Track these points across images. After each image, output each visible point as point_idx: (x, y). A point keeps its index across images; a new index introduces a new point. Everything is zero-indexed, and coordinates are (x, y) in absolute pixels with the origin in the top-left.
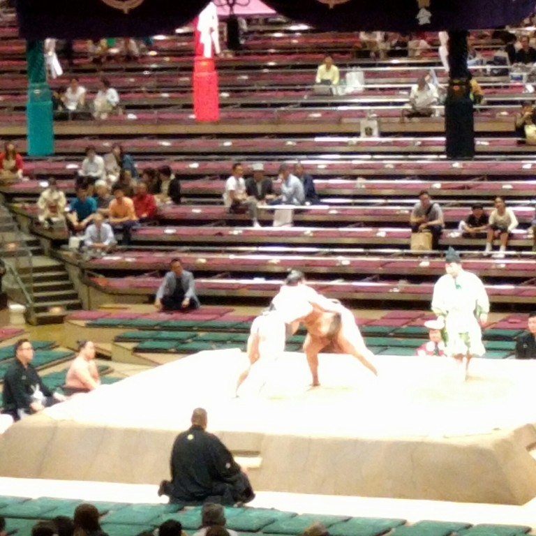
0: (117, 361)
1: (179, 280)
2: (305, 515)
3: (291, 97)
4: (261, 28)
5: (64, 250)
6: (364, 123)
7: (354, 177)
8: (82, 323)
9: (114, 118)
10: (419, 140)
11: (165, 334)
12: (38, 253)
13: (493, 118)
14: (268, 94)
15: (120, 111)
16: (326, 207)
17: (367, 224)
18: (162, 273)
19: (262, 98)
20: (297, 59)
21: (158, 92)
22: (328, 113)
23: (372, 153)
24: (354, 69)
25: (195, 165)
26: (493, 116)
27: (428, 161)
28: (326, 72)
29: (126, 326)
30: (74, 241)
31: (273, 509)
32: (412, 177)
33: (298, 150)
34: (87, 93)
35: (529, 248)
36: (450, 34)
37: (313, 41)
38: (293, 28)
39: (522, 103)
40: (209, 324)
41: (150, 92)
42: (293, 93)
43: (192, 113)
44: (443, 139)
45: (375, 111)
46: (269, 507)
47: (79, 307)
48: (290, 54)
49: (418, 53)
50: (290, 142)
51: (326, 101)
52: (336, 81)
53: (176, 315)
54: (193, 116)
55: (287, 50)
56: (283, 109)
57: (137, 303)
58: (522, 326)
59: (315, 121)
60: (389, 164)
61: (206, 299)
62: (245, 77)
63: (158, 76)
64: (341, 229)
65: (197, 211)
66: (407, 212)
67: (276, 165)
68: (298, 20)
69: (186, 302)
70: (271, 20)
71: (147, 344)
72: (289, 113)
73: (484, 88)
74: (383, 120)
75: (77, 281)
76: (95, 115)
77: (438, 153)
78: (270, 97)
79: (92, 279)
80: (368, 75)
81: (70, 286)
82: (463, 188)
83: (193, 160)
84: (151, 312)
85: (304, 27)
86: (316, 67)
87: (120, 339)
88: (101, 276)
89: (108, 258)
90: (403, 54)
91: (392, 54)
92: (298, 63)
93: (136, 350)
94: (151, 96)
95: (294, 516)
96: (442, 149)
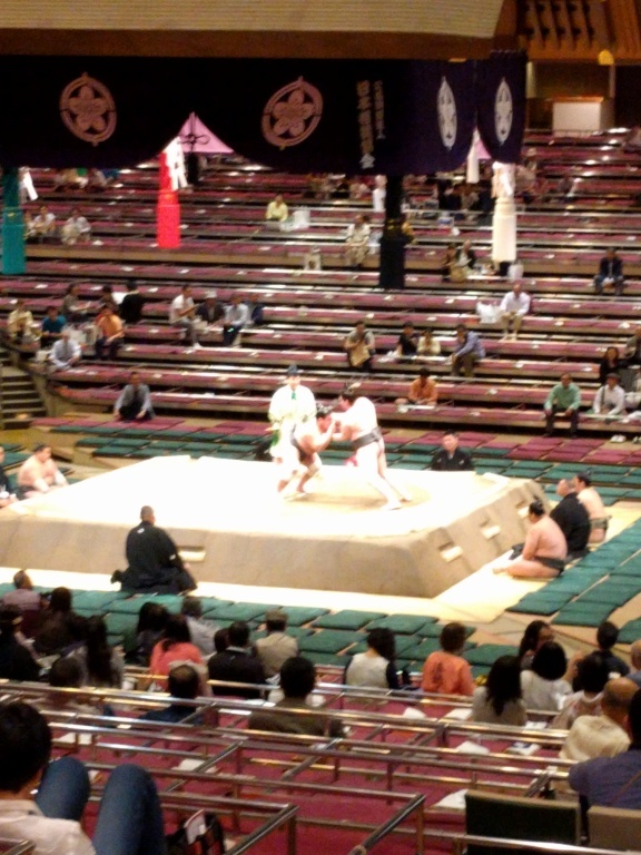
0: (79, 464)
1: (136, 393)
2: (240, 603)
3: (244, 231)
4: (219, 167)
5: (33, 362)
6: (308, 258)
7: (297, 306)
8: (48, 429)
9: (81, 243)
10: (356, 275)
11: (121, 441)
12: (7, 364)
13: (421, 257)
14: (222, 227)
15: (88, 238)
16: (272, 332)
17: (307, 348)
18: (121, 386)
19: (217, 230)
20: (250, 197)
21: (123, 222)
22: (276, 246)
23: (315, 285)
24: (302, 208)
25: (154, 290)
26: (421, 255)
27: (363, 293)
28: (275, 209)
29: (86, 433)
30: (41, 354)
31: (212, 598)
32: (349, 307)
33: (247, 280)
34: (56, 220)
35: (447, 374)
36: (389, 178)
37: (265, 181)
38: (248, 168)
39: (448, 244)
40: (161, 433)
41: (116, 221)
42: (244, 228)
43: (155, 242)
44: (377, 274)
45: (318, 247)
46: (210, 596)
47: (43, 414)
48: (244, 192)
49: (358, 196)
50: (241, 272)
51: (275, 236)
52: (285, 218)
53: (132, 424)
54: (154, 245)
55: (242, 189)
56: (236, 241)
57: (96, 412)
58: (438, 442)
59: (265, 254)
60: (329, 294)
61: (159, 411)
62: (202, 211)
63: (125, 207)
64: (285, 352)
65: (154, 331)
66: (342, 338)
67: (228, 292)
68: (254, 161)
69: (142, 414)
70: (228, 160)
71: (105, 450)
72: (240, 246)
73: (415, 229)
74: (326, 255)
75: (43, 392)
76: (64, 240)
77: (374, 287)
78: (223, 230)
79: (57, 390)
80: (314, 214)
81: (36, 396)
82: (393, 318)
83: (154, 285)
84: (109, 421)
85: (258, 168)
86: (266, 204)
87: (80, 444)
88: (65, 387)
89: (72, 371)
90: (345, 196)
91: (336, 196)
92: (251, 201)
93: (95, 455)
94: (116, 225)
95: (232, 604)
96: (376, 283)
